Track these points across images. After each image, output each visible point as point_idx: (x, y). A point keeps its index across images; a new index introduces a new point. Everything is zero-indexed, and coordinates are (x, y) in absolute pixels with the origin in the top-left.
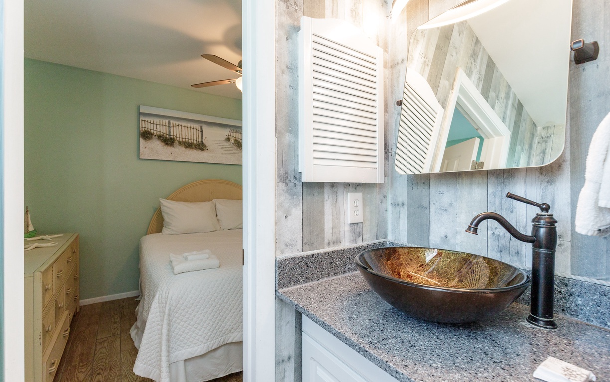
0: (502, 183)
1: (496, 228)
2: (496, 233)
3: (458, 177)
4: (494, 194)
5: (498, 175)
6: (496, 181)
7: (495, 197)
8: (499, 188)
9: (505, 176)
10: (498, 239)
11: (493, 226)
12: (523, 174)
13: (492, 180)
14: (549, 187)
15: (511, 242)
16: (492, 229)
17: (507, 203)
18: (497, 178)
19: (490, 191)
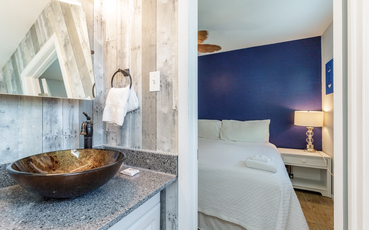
0: (51, 106)
1: (48, 134)
2: (47, 137)
3: (19, 100)
4: (47, 113)
5: (49, 101)
6: (48, 105)
7: (47, 115)
8: (49, 109)
9: (53, 102)
10: (49, 140)
11: (46, 133)
12: (62, 102)
13: (46, 104)
14: (72, 109)
15: (56, 140)
16: (45, 135)
17: (54, 118)
18: (48, 103)
19: (44, 111)
